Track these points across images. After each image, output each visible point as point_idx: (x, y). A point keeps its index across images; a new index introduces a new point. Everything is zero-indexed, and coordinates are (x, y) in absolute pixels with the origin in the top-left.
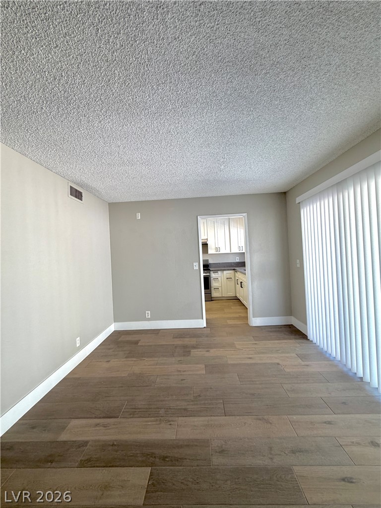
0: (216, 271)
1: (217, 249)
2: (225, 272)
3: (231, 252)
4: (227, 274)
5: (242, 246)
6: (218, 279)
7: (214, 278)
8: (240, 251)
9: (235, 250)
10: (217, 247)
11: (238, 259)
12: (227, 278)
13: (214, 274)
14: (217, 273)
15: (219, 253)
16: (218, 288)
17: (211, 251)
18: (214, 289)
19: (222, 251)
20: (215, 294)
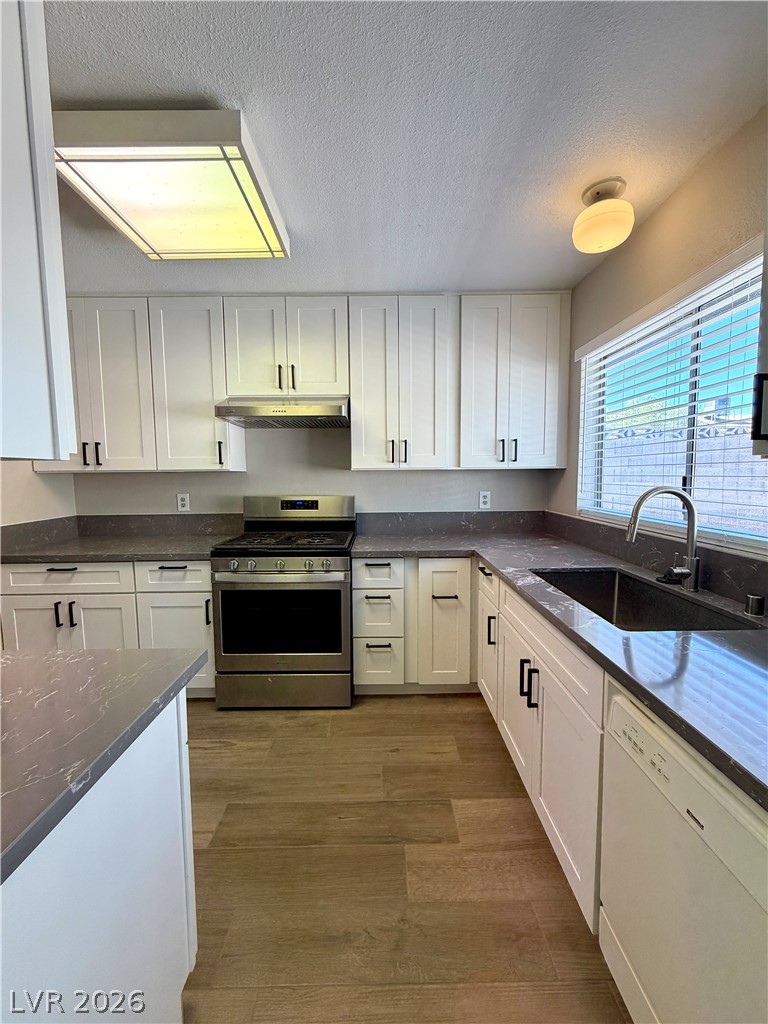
0: (380, 560)
1: (396, 449)
2: (427, 567)
3: (459, 466)
4: (435, 575)
5: (516, 440)
6: (389, 597)
7: (371, 593)
8: (503, 461)
9: (480, 456)
10: (396, 442)
11: (488, 500)
12: (434, 597)
13: (372, 576)
14: (385, 570)
15: (404, 466)
16: (389, 646)
17: (365, 455)
18: (368, 646)
19: (419, 460)
20: (372, 672)
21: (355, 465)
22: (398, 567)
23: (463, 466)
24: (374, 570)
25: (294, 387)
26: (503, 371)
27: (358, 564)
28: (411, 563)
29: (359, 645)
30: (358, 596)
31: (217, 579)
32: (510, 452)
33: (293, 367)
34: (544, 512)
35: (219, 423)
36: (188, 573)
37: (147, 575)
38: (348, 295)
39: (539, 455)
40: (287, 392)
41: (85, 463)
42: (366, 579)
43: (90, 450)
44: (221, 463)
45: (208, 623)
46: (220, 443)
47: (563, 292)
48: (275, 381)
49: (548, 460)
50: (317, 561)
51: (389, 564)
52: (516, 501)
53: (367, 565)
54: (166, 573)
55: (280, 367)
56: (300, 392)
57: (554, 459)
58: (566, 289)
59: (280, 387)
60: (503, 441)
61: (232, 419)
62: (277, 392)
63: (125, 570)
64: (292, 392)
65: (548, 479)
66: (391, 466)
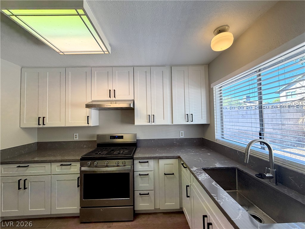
0: (144, 160)
1: (152, 118)
2: (162, 162)
3: (173, 123)
4: (165, 165)
5: (192, 114)
6: (148, 175)
7: (141, 173)
8: (188, 121)
9: (180, 120)
10: (150, 115)
11: (183, 134)
12: (165, 174)
13: (142, 166)
14: (147, 164)
15: (153, 124)
16: (148, 194)
17: (140, 120)
18: (140, 194)
19: (159, 121)
20: (142, 205)
21: (136, 123)
22: (152, 163)
23: (174, 123)
24: (142, 164)
25: (115, 97)
26: (186, 91)
27: (136, 162)
28: (156, 161)
29: (137, 193)
30: (136, 174)
31: (82, 170)
32: (190, 119)
33: (114, 90)
34: (203, 138)
35: (88, 109)
36: (72, 166)
37: (56, 168)
38: (134, 67)
39: (200, 119)
40: (112, 98)
41: (39, 124)
42: (140, 168)
43: (41, 120)
44: (88, 123)
45: (78, 186)
46: (88, 117)
47: (205, 65)
48: (108, 95)
49: (204, 121)
50: (120, 161)
51: (148, 162)
52: (193, 135)
53: (140, 162)
54: (63, 167)
55: (110, 90)
56: (117, 98)
57: (206, 121)
58: (206, 64)
59: (110, 97)
60: (188, 114)
61: (92, 108)
62: (109, 99)
63: (47, 166)
64: (114, 99)
65: (204, 127)
66: (149, 124)
